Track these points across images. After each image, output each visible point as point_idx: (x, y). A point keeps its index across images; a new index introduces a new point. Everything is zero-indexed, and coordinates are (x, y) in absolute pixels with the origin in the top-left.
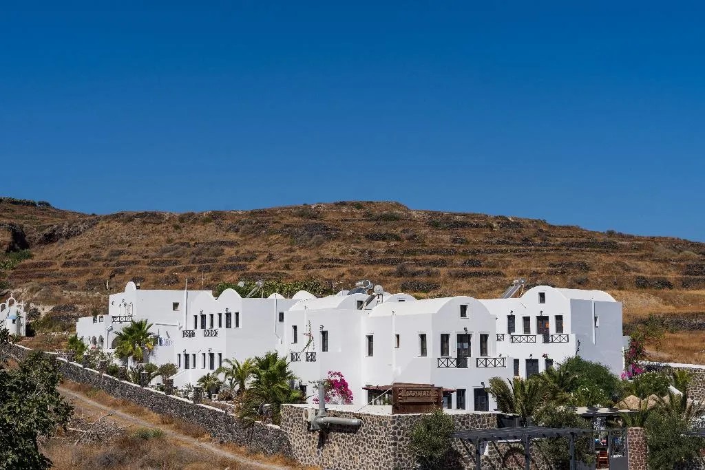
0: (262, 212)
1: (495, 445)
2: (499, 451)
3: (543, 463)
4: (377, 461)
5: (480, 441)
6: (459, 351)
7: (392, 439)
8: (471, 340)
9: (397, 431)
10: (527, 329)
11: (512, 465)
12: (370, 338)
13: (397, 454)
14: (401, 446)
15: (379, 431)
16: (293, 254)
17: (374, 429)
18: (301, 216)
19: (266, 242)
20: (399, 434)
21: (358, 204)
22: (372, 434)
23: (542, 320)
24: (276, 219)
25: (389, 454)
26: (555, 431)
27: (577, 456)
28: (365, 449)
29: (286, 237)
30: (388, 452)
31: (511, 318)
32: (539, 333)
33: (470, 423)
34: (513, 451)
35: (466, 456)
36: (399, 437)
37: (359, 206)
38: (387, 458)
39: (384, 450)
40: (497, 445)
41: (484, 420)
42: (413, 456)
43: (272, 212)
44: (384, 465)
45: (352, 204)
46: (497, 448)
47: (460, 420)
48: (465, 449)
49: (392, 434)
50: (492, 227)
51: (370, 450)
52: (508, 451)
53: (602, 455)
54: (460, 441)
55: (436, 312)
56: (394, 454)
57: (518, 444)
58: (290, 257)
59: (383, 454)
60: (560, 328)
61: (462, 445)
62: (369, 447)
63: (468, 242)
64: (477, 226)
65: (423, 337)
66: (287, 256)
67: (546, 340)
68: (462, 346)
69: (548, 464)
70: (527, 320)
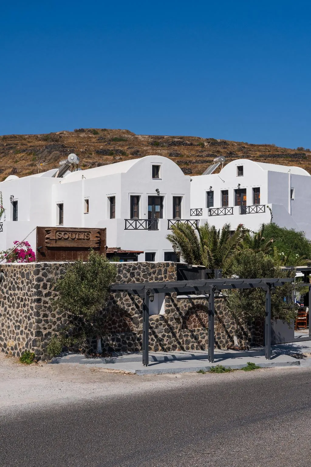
0: (14, 137)
1: (173, 301)
2: (178, 309)
3: (233, 323)
4: (18, 324)
5: (148, 293)
6: (149, 213)
7: (36, 294)
8: (164, 203)
9: (41, 284)
10: (225, 203)
11: (195, 326)
12: (61, 206)
13: (42, 313)
14: (47, 303)
15: (21, 286)
16: (33, 167)
17: (16, 283)
18: (45, 140)
19: (13, 159)
20: (45, 287)
21: (94, 130)
22: (14, 290)
23: (240, 193)
24: (24, 142)
25: (31, 314)
26: (248, 281)
27: (274, 310)
28: (6, 309)
29: (30, 154)
30: (31, 311)
31: (210, 194)
32: (236, 204)
33: (142, 274)
34: (195, 308)
35: (136, 315)
36: (45, 292)
37: (95, 132)
38: (29, 319)
39: (26, 309)
40: (176, 302)
41: (160, 270)
42: (64, 316)
43: (21, 138)
44: (26, 328)
45: (89, 131)
46: (175, 305)
47: (128, 271)
48: (134, 307)
49: (35, 288)
50: (203, 145)
51: (10, 310)
52: (190, 309)
53: (299, 315)
54: (128, 297)
55: (126, 172)
56: (38, 314)
57: (202, 300)
58: (31, 170)
59: (25, 314)
60: (256, 200)
61: (131, 302)
62: (10, 307)
63: (182, 156)
64: (191, 144)
65: (112, 200)
66: (29, 169)
67: (243, 212)
68: (154, 209)
69: (239, 324)
70: (225, 193)
